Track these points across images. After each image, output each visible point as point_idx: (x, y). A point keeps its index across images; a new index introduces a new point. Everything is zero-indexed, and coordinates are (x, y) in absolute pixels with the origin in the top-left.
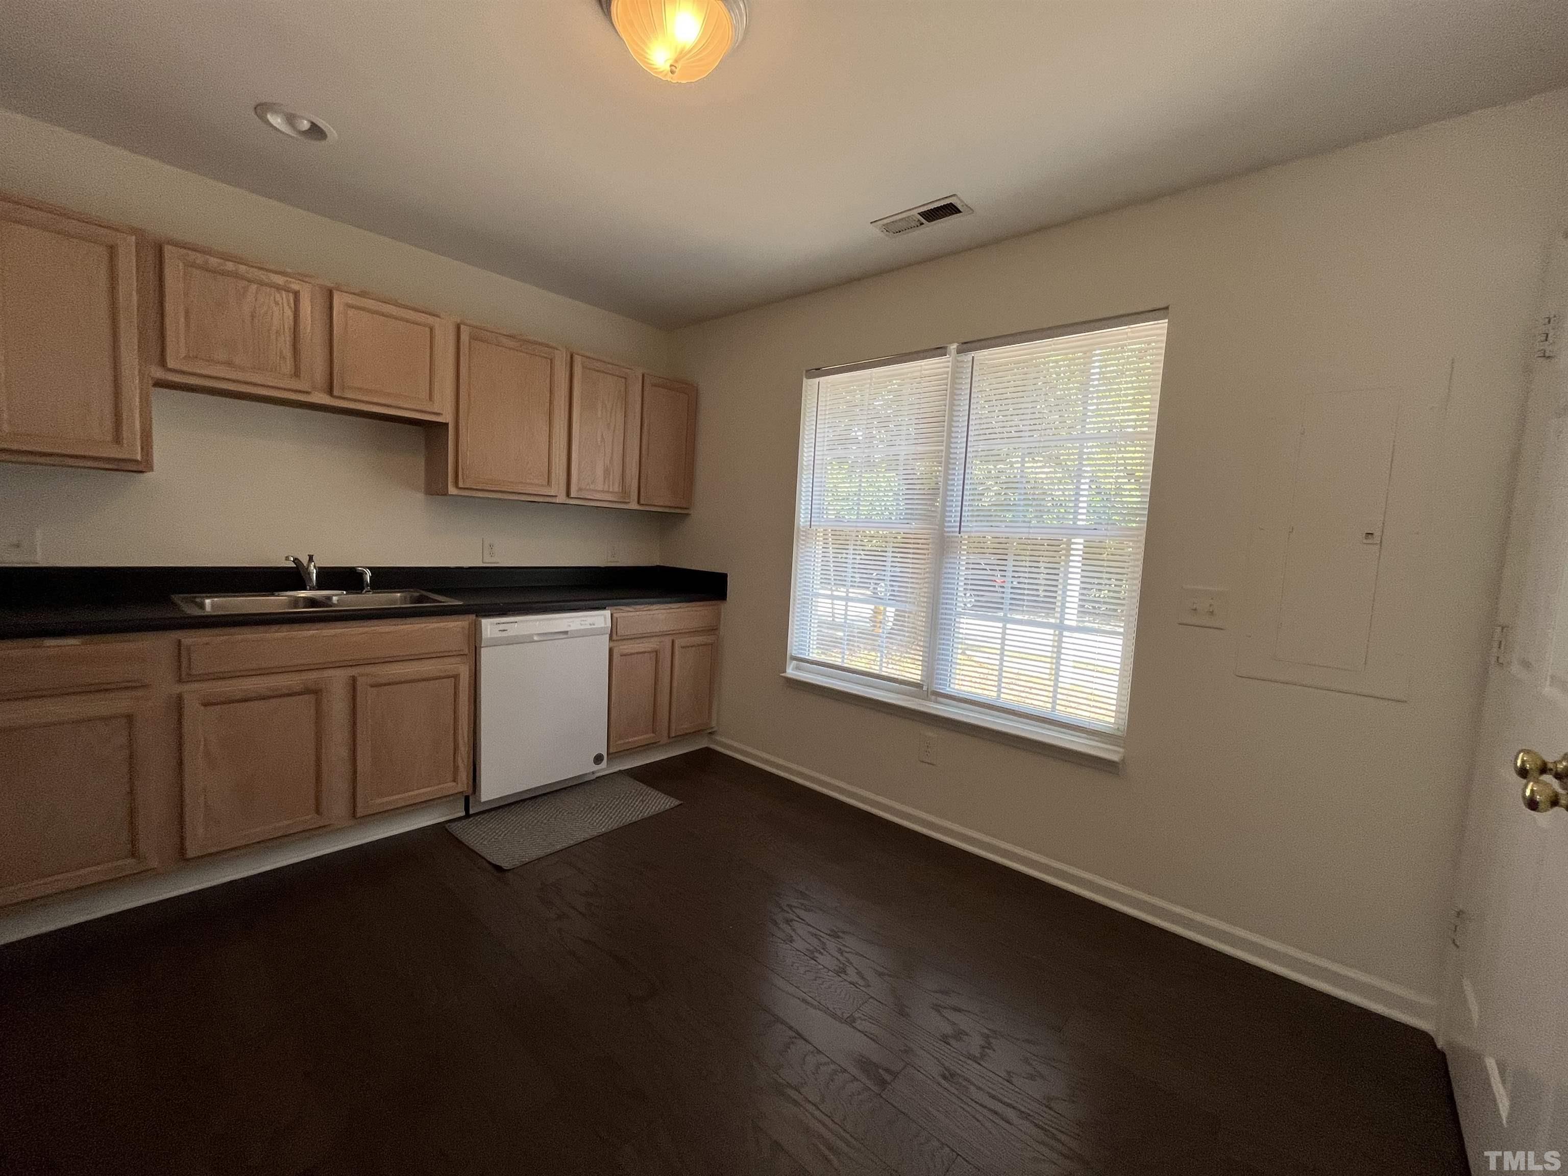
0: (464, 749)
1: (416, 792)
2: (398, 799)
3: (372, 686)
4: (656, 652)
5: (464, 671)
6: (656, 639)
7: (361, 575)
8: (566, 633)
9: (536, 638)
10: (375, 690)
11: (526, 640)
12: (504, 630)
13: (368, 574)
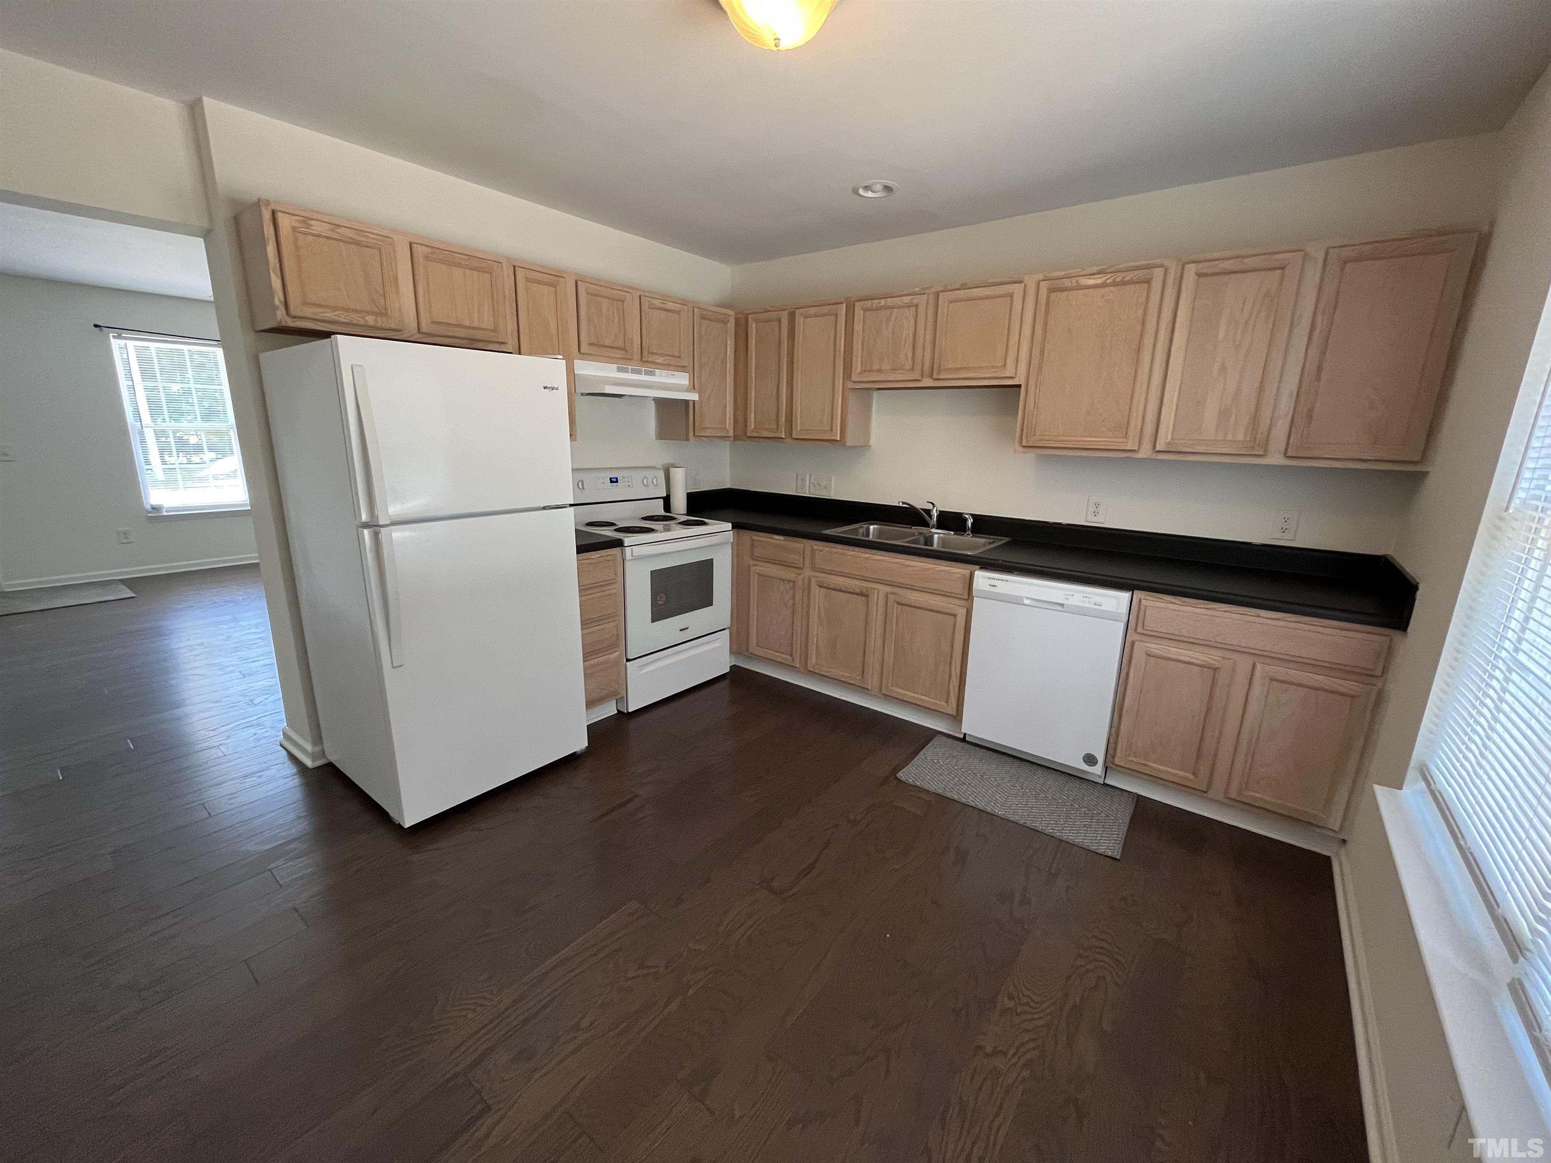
0: (955, 681)
1: (920, 696)
2: (909, 695)
3: (898, 603)
4: (1215, 669)
5: (961, 613)
6: (1220, 653)
7: (966, 520)
8: (1062, 605)
9: (1026, 602)
10: (899, 607)
11: (1016, 601)
12: (994, 586)
13: (970, 522)
